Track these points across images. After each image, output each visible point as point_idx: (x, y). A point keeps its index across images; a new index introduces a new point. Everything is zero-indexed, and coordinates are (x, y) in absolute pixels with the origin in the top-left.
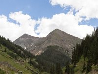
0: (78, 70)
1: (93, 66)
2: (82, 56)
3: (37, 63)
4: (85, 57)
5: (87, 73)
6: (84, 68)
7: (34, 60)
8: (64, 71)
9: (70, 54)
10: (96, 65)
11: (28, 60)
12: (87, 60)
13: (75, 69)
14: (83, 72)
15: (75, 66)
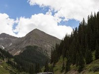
0: (57, 70)
1: (71, 66)
2: (61, 57)
3: (16, 63)
4: (64, 57)
5: (66, 72)
6: (63, 68)
7: (12, 60)
9: (49, 55)
10: (75, 65)
11: (6, 60)
12: (66, 60)
13: (55, 69)
14: (62, 71)
15: (54, 66)
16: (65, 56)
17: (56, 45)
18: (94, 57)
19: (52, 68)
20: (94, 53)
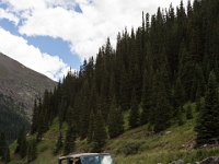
0: (45, 149)
1: (78, 141)
4: (61, 122)
6: (60, 145)
8: (12, 152)
9: (29, 114)
10: (85, 140)
12: (66, 127)
14: (56, 153)
15: (38, 141)
16: (64, 119)
17: (46, 92)
18: (126, 124)
19: (34, 146)
20: (127, 115)
